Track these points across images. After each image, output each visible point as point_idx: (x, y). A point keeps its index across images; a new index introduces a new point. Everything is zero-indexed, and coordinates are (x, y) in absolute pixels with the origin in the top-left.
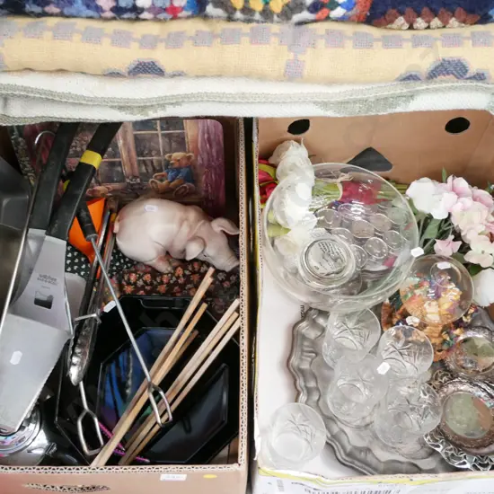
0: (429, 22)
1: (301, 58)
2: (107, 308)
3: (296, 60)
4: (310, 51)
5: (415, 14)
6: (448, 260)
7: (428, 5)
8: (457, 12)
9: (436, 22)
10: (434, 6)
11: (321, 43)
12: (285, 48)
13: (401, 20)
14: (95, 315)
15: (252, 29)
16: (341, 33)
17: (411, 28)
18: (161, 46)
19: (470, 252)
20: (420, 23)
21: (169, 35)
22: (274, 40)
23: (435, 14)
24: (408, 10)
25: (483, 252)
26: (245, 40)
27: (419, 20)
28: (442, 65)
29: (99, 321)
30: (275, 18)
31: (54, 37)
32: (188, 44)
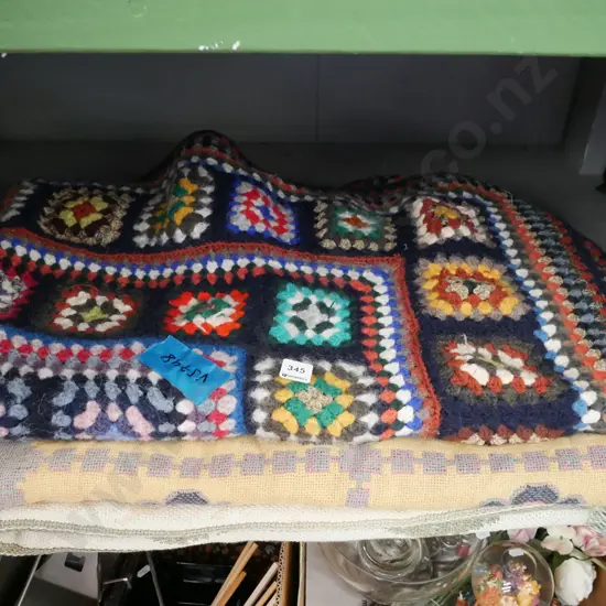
0: (508, 438)
1: (365, 485)
2: (140, 574)
3: (359, 489)
4: (374, 476)
5: (492, 432)
6: (522, 546)
7: (504, 423)
8: (537, 429)
9: (515, 438)
10: (512, 424)
11: (387, 468)
12: (346, 475)
13: (475, 438)
14: (126, 579)
15: (308, 452)
16: (408, 454)
17: (488, 443)
18: (205, 473)
19: (547, 538)
20: (497, 439)
21: (214, 459)
22: (334, 467)
23: (513, 430)
24: (483, 428)
25: (561, 538)
26: (301, 466)
27: (496, 436)
28: (527, 492)
29: (129, 586)
30: (334, 440)
31: (84, 469)
32: (236, 471)
